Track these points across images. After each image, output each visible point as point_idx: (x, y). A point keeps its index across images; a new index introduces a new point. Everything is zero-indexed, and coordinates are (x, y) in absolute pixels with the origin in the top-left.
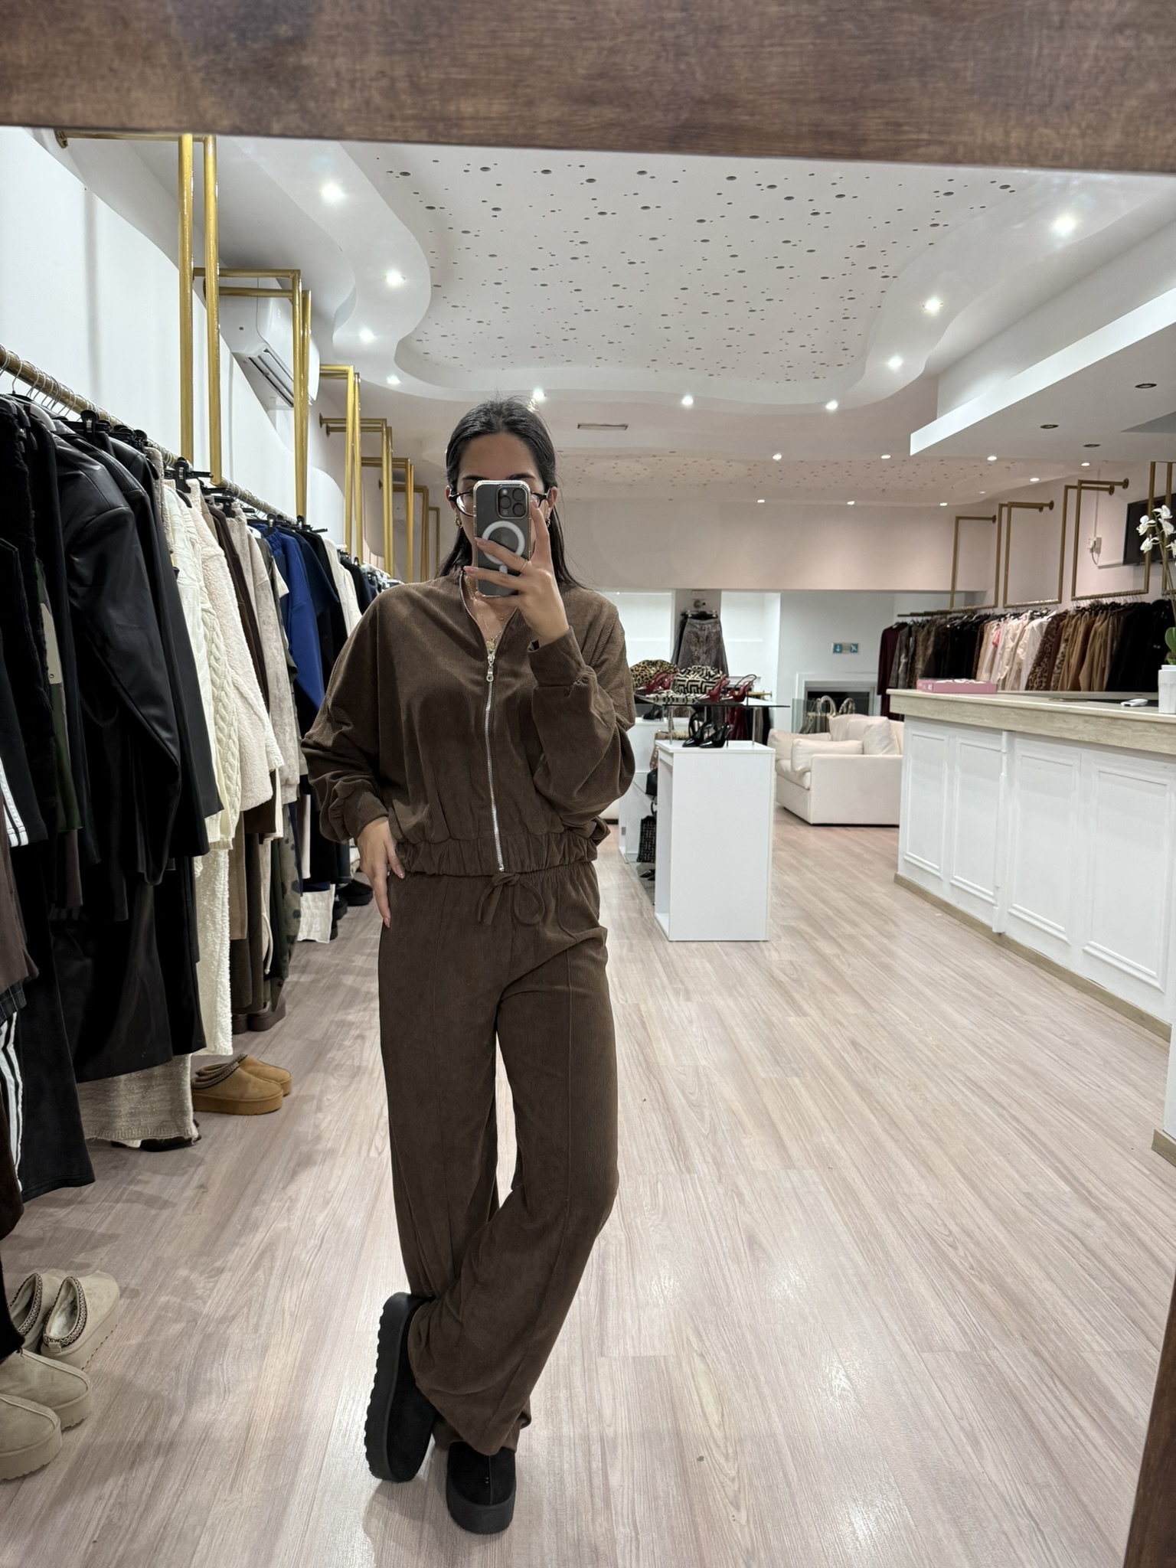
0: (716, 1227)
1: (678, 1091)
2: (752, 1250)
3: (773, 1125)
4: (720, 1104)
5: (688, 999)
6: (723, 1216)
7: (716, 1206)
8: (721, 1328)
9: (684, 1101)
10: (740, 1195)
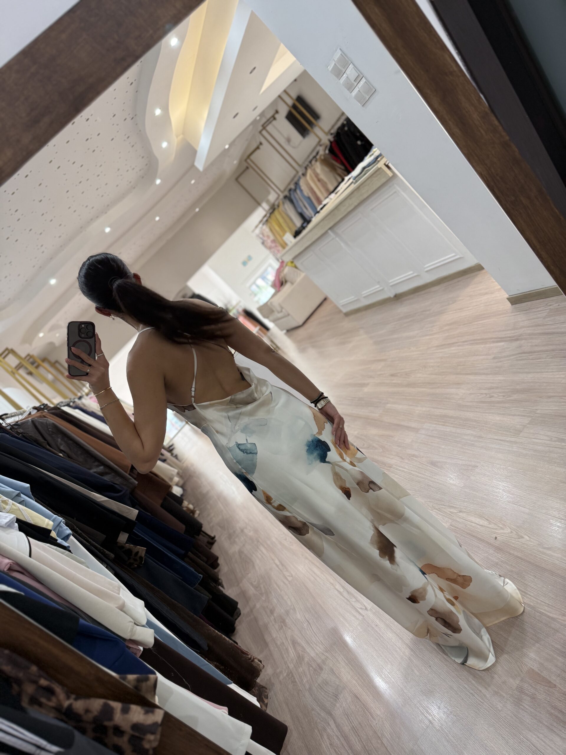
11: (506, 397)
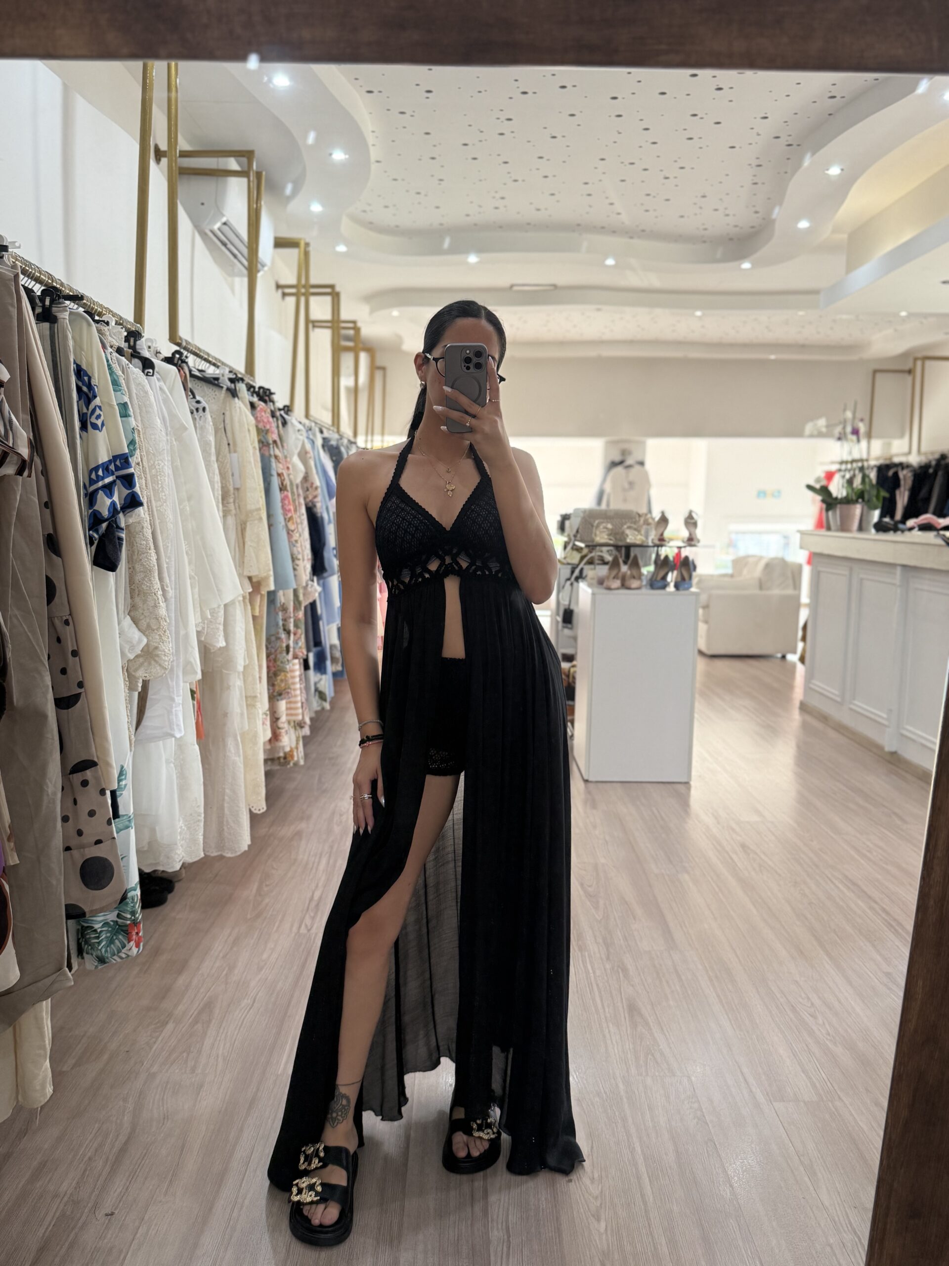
0: (601, 995)
2: (631, 1016)
3: (661, 914)
4: (614, 894)
6: (608, 987)
7: (603, 980)
9: (582, 893)
10: (625, 970)
11: (829, 1038)
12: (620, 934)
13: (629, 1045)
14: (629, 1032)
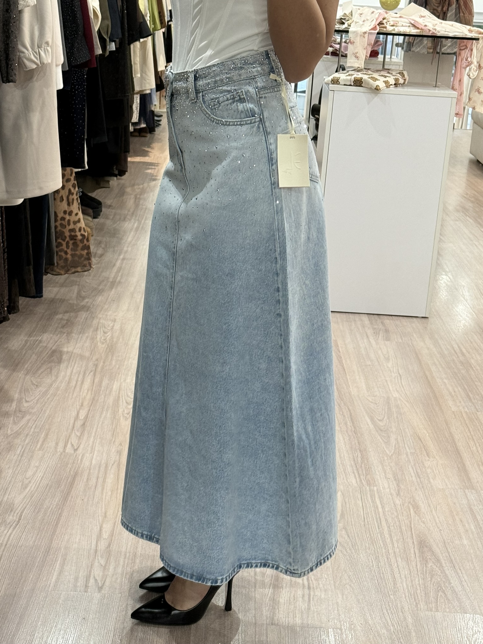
0: (390, 531)
1: (367, 417)
2: (422, 553)
3: (458, 452)
4: (407, 430)
5: (388, 339)
6: (397, 523)
7: (392, 514)
8: (385, 611)
9: (372, 426)
10: (416, 508)
12: (412, 471)
13: (419, 581)
14: (418, 567)
